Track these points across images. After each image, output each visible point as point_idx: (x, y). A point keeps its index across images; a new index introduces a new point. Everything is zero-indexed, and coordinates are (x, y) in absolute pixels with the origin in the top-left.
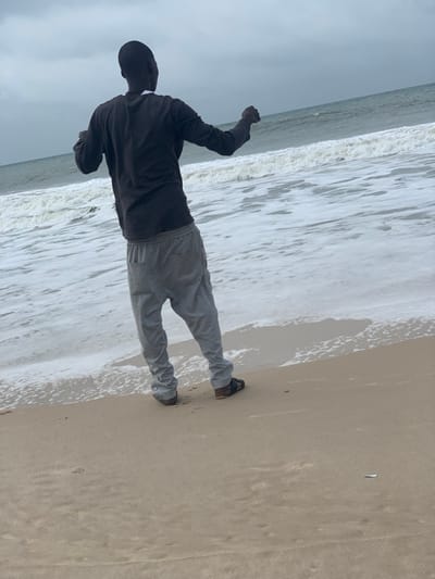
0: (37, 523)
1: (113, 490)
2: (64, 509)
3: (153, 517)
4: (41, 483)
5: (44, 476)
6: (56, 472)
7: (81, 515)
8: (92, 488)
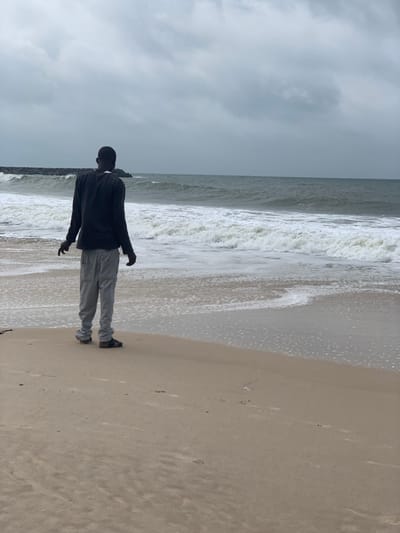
0: (148, 497)
1: (220, 489)
2: (174, 492)
3: (245, 525)
4: (164, 462)
5: (169, 457)
6: (180, 456)
7: (186, 501)
8: (205, 481)
